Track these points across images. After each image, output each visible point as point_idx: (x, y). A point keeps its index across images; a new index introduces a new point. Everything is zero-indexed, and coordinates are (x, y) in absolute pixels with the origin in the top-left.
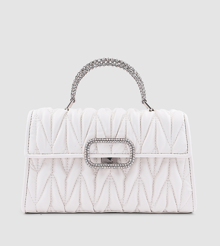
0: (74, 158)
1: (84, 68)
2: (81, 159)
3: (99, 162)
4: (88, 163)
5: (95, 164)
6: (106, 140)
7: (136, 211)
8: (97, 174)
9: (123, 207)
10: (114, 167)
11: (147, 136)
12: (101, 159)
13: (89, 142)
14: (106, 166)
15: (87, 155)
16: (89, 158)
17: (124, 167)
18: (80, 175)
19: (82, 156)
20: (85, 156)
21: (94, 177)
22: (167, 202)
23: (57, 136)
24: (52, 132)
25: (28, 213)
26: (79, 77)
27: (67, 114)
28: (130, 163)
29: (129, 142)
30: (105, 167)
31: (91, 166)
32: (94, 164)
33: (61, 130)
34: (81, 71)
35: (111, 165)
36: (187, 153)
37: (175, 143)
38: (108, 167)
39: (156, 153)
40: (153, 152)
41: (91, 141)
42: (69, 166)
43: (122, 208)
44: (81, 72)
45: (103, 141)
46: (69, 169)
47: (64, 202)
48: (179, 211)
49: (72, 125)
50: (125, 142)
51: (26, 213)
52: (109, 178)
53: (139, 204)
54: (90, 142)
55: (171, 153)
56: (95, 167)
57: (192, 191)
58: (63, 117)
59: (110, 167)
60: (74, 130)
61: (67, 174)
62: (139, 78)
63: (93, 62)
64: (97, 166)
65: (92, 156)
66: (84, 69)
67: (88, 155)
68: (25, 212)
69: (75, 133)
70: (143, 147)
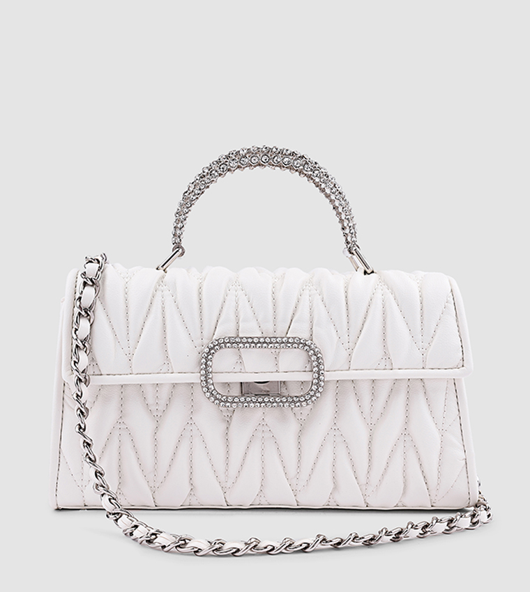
0: (173, 384)
1: (206, 171)
2: (191, 385)
3: (236, 391)
4: (209, 394)
5: (227, 398)
6: (253, 342)
7: (328, 505)
8: (231, 420)
9: (298, 495)
10: (275, 404)
11: (364, 328)
12: (239, 385)
13: (212, 346)
14: (253, 402)
15: (206, 377)
16: (213, 384)
17: (298, 404)
18: (190, 422)
19: (196, 378)
20: (203, 378)
21: (224, 426)
22: (405, 483)
23: (141, 332)
24: (128, 323)
25: (63, 509)
26: (193, 194)
27: (164, 280)
28: (313, 396)
29: (309, 346)
30: (252, 404)
31: (217, 401)
32: (224, 397)
33: (151, 317)
34: (198, 178)
35: (266, 399)
36: (463, 366)
37: (433, 344)
38: (259, 404)
39: (386, 367)
40: (379, 367)
41: (217, 343)
42: (163, 402)
43: (294, 498)
44: (197, 181)
45: (246, 343)
46: (161, 408)
47: (152, 485)
48: (434, 505)
49: (177, 305)
50: (301, 345)
51: (58, 509)
52: (260, 428)
53: (336, 488)
54: (214, 346)
55: (423, 368)
56: (228, 404)
57: (465, 457)
58: (156, 286)
59: (263, 404)
60: (183, 318)
61: (158, 420)
62: (340, 193)
63: (228, 157)
64: (232, 403)
65: (218, 378)
66: (205, 174)
67: (210, 377)
68: (56, 508)
69: (185, 325)
70: (353, 355)
